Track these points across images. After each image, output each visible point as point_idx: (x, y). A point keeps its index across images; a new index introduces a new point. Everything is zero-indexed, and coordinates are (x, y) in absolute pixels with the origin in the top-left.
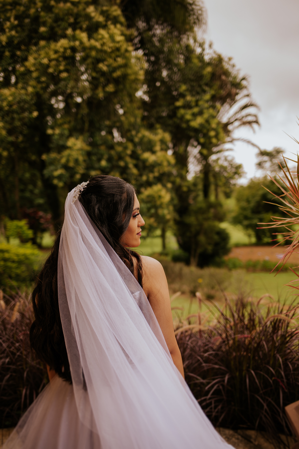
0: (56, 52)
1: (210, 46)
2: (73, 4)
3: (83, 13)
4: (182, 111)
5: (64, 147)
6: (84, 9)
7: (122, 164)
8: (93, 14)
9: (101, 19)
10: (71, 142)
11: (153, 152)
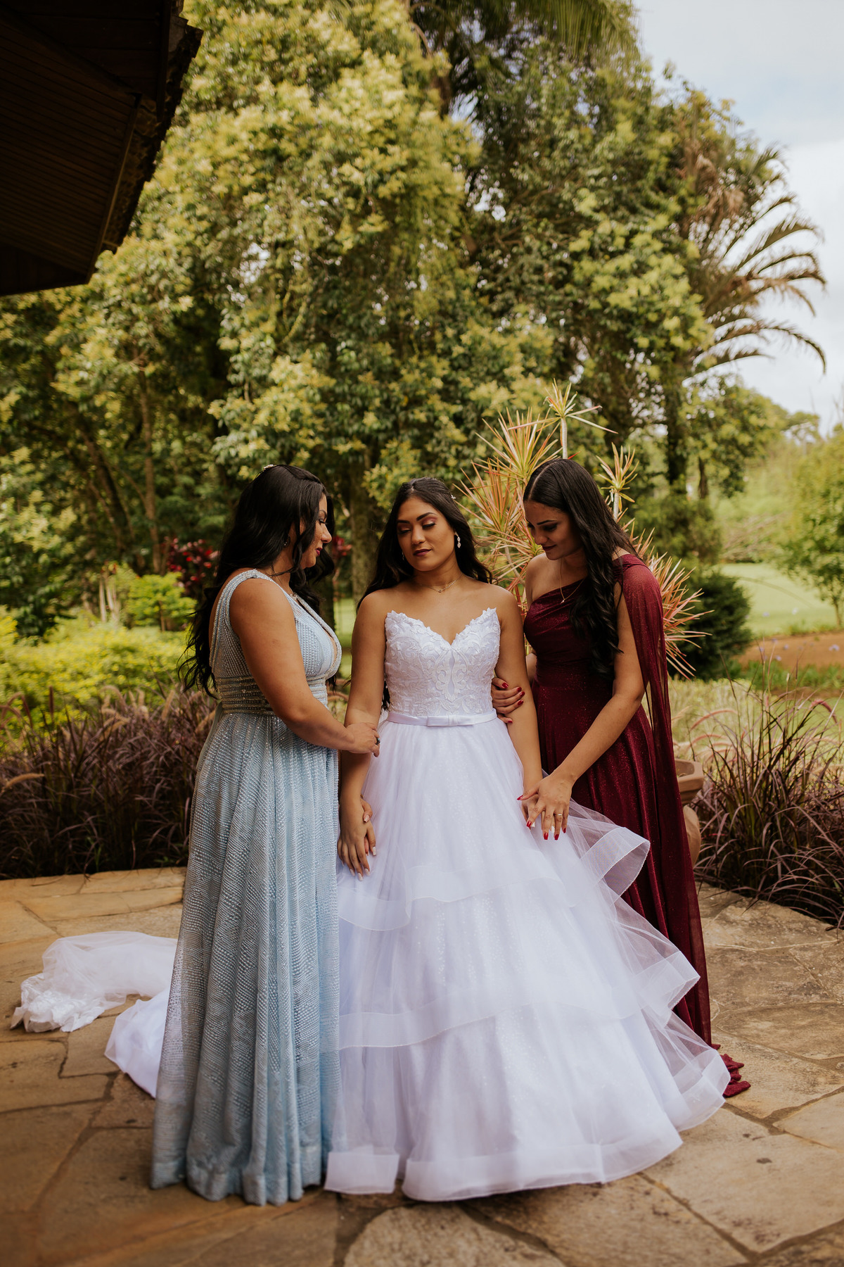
0: (232, 141)
1: (668, 75)
2: (274, 11)
3: (300, 33)
4: (587, 265)
5: (264, 383)
6: (304, 23)
7: (420, 415)
8: (325, 36)
9: (346, 44)
10: (281, 369)
11: (504, 381)
